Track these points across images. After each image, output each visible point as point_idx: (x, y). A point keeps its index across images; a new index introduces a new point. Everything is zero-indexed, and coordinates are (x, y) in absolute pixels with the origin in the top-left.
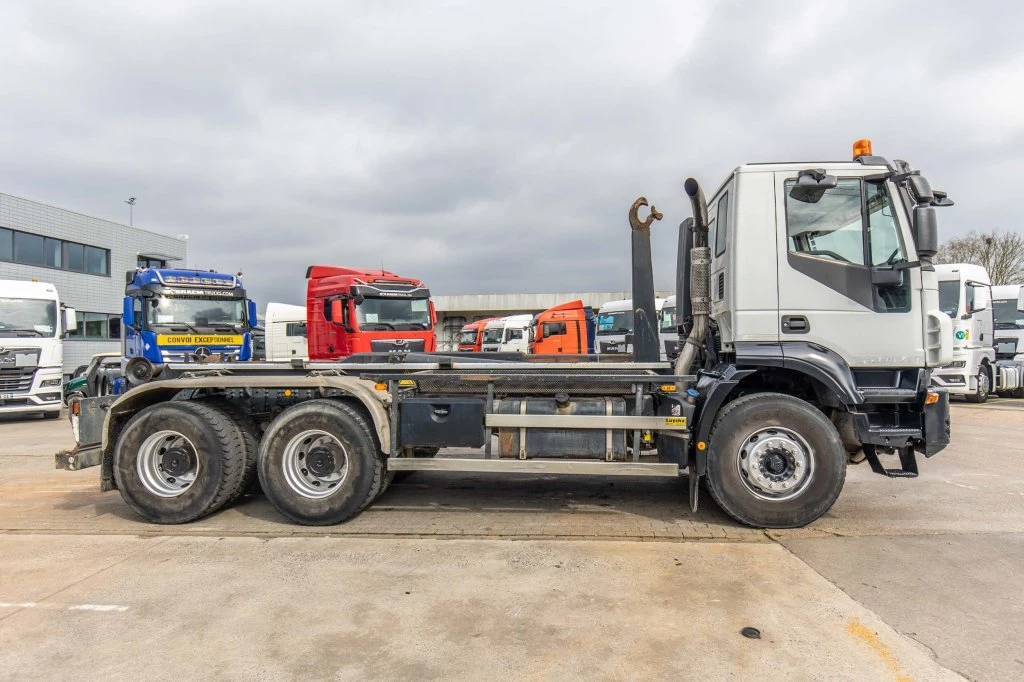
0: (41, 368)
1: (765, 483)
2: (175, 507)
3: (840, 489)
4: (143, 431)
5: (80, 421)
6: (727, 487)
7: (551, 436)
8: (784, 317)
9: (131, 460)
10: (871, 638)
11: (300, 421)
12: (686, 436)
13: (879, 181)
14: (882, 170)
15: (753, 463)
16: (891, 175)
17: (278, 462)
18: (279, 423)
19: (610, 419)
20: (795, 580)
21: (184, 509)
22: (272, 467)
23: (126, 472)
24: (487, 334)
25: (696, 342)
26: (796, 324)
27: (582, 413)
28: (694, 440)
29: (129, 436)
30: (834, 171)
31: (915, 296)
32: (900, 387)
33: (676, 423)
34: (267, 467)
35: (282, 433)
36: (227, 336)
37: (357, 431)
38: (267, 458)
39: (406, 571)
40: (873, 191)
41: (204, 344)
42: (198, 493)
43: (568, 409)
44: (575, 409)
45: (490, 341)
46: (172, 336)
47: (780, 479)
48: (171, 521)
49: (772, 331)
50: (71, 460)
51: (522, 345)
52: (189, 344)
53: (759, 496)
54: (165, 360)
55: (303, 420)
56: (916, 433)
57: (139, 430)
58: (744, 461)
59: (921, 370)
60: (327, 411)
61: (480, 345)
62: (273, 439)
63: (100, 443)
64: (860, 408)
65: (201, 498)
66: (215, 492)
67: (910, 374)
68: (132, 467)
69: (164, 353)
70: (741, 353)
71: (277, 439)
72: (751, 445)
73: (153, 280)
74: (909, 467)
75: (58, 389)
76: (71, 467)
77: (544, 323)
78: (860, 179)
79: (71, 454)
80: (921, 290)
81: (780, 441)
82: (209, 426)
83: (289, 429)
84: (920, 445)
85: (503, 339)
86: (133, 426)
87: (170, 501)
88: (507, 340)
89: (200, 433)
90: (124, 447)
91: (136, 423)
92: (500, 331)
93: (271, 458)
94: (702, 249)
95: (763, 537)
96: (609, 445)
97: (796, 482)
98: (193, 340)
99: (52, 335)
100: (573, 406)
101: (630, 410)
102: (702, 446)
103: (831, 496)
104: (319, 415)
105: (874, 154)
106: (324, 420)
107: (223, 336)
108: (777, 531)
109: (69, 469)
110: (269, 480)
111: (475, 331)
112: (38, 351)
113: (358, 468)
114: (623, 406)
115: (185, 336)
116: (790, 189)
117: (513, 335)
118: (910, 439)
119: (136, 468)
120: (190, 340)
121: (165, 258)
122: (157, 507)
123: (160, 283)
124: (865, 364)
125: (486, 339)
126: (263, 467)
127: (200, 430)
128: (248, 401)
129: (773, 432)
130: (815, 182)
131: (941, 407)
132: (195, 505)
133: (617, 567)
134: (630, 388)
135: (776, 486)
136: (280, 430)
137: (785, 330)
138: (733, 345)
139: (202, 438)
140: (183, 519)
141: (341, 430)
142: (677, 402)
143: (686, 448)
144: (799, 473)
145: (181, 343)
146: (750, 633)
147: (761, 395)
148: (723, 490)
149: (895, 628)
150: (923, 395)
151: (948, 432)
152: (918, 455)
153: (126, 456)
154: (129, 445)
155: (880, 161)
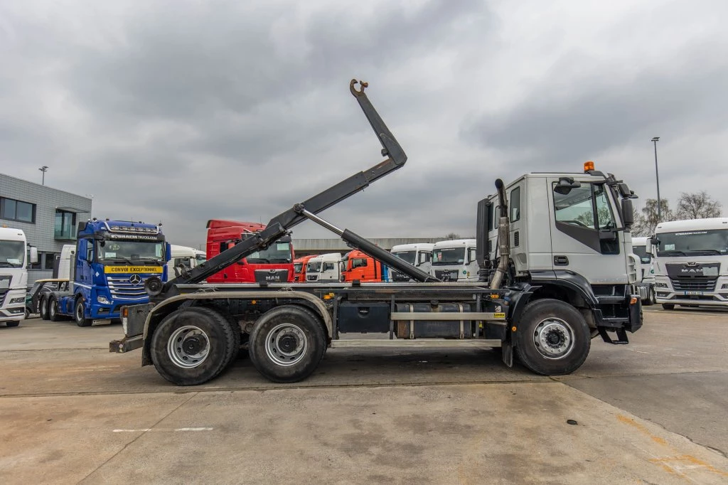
0: (11, 289)
1: (549, 349)
2: (193, 375)
3: (588, 351)
4: (172, 326)
5: (128, 321)
6: (528, 352)
7: (429, 325)
8: (555, 257)
9: (164, 345)
10: (631, 422)
11: (277, 318)
12: (505, 324)
13: (600, 184)
14: (601, 179)
15: (542, 338)
16: (606, 181)
17: (263, 344)
18: (264, 320)
19: (462, 315)
20: (580, 399)
21: (200, 375)
22: (259, 348)
23: (160, 353)
24: (309, 266)
25: (502, 270)
26: (561, 260)
27: (446, 311)
28: (510, 326)
29: (163, 329)
30: (578, 178)
31: (621, 245)
32: (615, 295)
33: (499, 315)
34: (256, 347)
35: (266, 326)
36: (152, 267)
37: (313, 324)
38: (256, 342)
39: (363, 403)
40: (597, 188)
41: (136, 272)
42: (209, 364)
43: (438, 309)
44: (442, 309)
45: (312, 271)
46: (115, 267)
47: (557, 347)
48: (190, 383)
49: (549, 265)
50: (121, 346)
51: (335, 273)
52: (126, 272)
53: (545, 357)
54: (109, 283)
55: (279, 318)
56: (625, 319)
57: (170, 325)
58: (537, 337)
59: (626, 286)
60: (295, 312)
61: (304, 273)
62: (260, 330)
63: (142, 334)
64: (597, 306)
65: (211, 368)
66: (220, 364)
67: (620, 288)
68: (164, 350)
69: (109, 278)
70: (534, 277)
71: (263, 330)
72: (540, 328)
73: (102, 228)
74: (623, 339)
75: (23, 305)
76: (121, 351)
77: (352, 259)
78: (591, 183)
79: (121, 342)
80: (624, 242)
81: (555, 325)
82: (218, 323)
83: (271, 323)
84: (628, 326)
85: (321, 270)
86: (166, 323)
87: (190, 370)
88: (324, 270)
89: (211, 327)
90: (160, 337)
91: (168, 321)
92: (318, 264)
93: (258, 341)
94: (505, 218)
95: (550, 380)
96: (462, 330)
97: (565, 348)
98: (129, 270)
99: (21, 266)
100: (440, 307)
101: (473, 310)
102: (514, 329)
103: (584, 355)
104: (290, 314)
105: (596, 170)
106: (293, 318)
107: (150, 267)
108: (557, 377)
109: (119, 352)
110: (257, 355)
111: (301, 264)
112: (10, 278)
113: (313, 346)
114: (468, 307)
115: (124, 267)
116: (554, 186)
117: (328, 267)
118: (624, 323)
119: (167, 351)
120: (127, 270)
121: (75, 211)
122: (181, 375)
123: (108, 230)
124: (598, 283)
125: (309, 269)
126: (253, 347)
127: (211, 325)
128: (228, 308)
129: (552, 321)
130: (569, 184)
131: (637, 306)
132: (207, 373)
133: (482, 397)
134: (472, 296)
135: (555, 351)
136: (264, 324)
137: (556, 264)
138: (528, 272)
139: (213, 330)
140: (198, 382)
141: (304, 323)
142: (498, 305)
143: (505, 330)
144: (567, 343)
145: (121, 272)
146: (571, 422)
147: (545, 300)
148: (526, 354)
149: (640, 417)
150: (628, 298)
151: (642, 319)
152: (628, 333)
153: (161, 343)
154: (163, 336)
155: (600, 174)
